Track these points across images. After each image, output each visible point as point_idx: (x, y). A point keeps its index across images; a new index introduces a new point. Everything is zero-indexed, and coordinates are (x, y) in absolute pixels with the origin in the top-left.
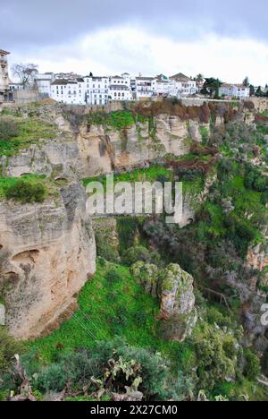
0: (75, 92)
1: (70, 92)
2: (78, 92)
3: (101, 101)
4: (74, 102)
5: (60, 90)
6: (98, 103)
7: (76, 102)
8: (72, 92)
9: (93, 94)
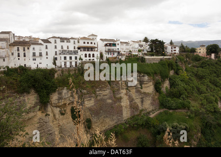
0: (41, 55)
1: (34, 54)
2: (44, 54)
3: (71, 63)
4: (41, 66)
5: (21, 52)
6: (68, 65)
7: (43, 66)
8: (37, 54)
9: (63, 56)
